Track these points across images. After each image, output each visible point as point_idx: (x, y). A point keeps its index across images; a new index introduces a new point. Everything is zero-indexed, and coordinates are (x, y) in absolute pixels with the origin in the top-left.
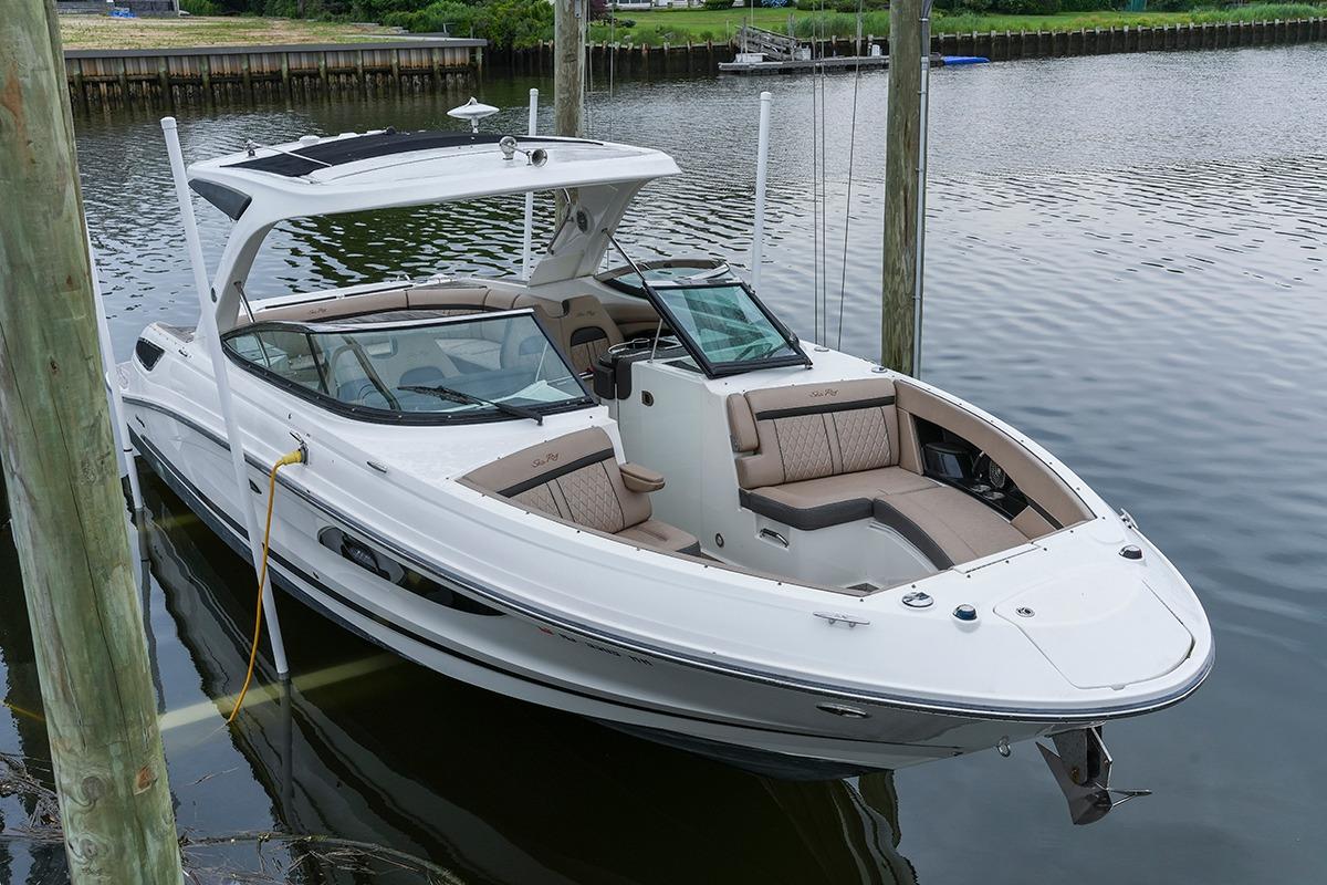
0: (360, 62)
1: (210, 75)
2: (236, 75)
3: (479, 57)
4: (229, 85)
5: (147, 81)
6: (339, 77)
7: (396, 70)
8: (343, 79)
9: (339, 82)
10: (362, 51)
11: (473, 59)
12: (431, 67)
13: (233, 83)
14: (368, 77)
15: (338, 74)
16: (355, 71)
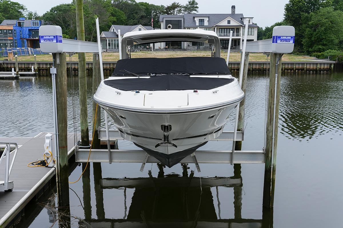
0: (295, 67)
1: (252, 68)
2: (260, 69)
3: (332, 66)
4: (257, 71)
5: (236, 69)
6: (288, 71)
7: (305, 69)
8: (289, 71)
9: (288, 72)
10: (296, 64)
11: (330, 67)
12: (316, 69)
13: (258, 71)
14: (297, 71)
15: (288, 70)
16: (293, 69)
